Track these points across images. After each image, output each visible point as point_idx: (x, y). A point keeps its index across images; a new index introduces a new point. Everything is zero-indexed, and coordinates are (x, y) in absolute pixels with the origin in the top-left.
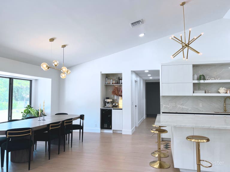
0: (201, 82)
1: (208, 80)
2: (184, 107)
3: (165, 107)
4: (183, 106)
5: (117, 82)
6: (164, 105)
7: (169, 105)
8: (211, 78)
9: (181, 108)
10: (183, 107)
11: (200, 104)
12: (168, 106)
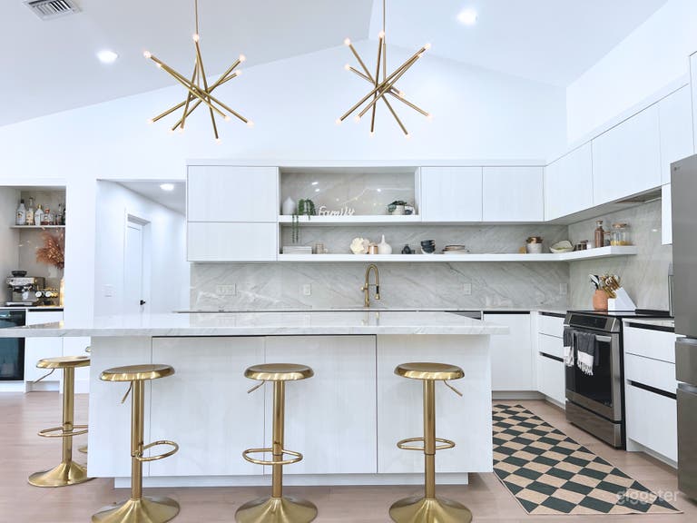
0: (300, 221)
1: (322, 214)
2: (261, 297)
3: (204, 297)
4: (257, 293)
5: (58, 218)
6: (201, 293)
7: (214, 292)
8: (330, 209)
9: (252, 301)
10: (257, 296)
11: (305, 286)
12: (214, 296)
